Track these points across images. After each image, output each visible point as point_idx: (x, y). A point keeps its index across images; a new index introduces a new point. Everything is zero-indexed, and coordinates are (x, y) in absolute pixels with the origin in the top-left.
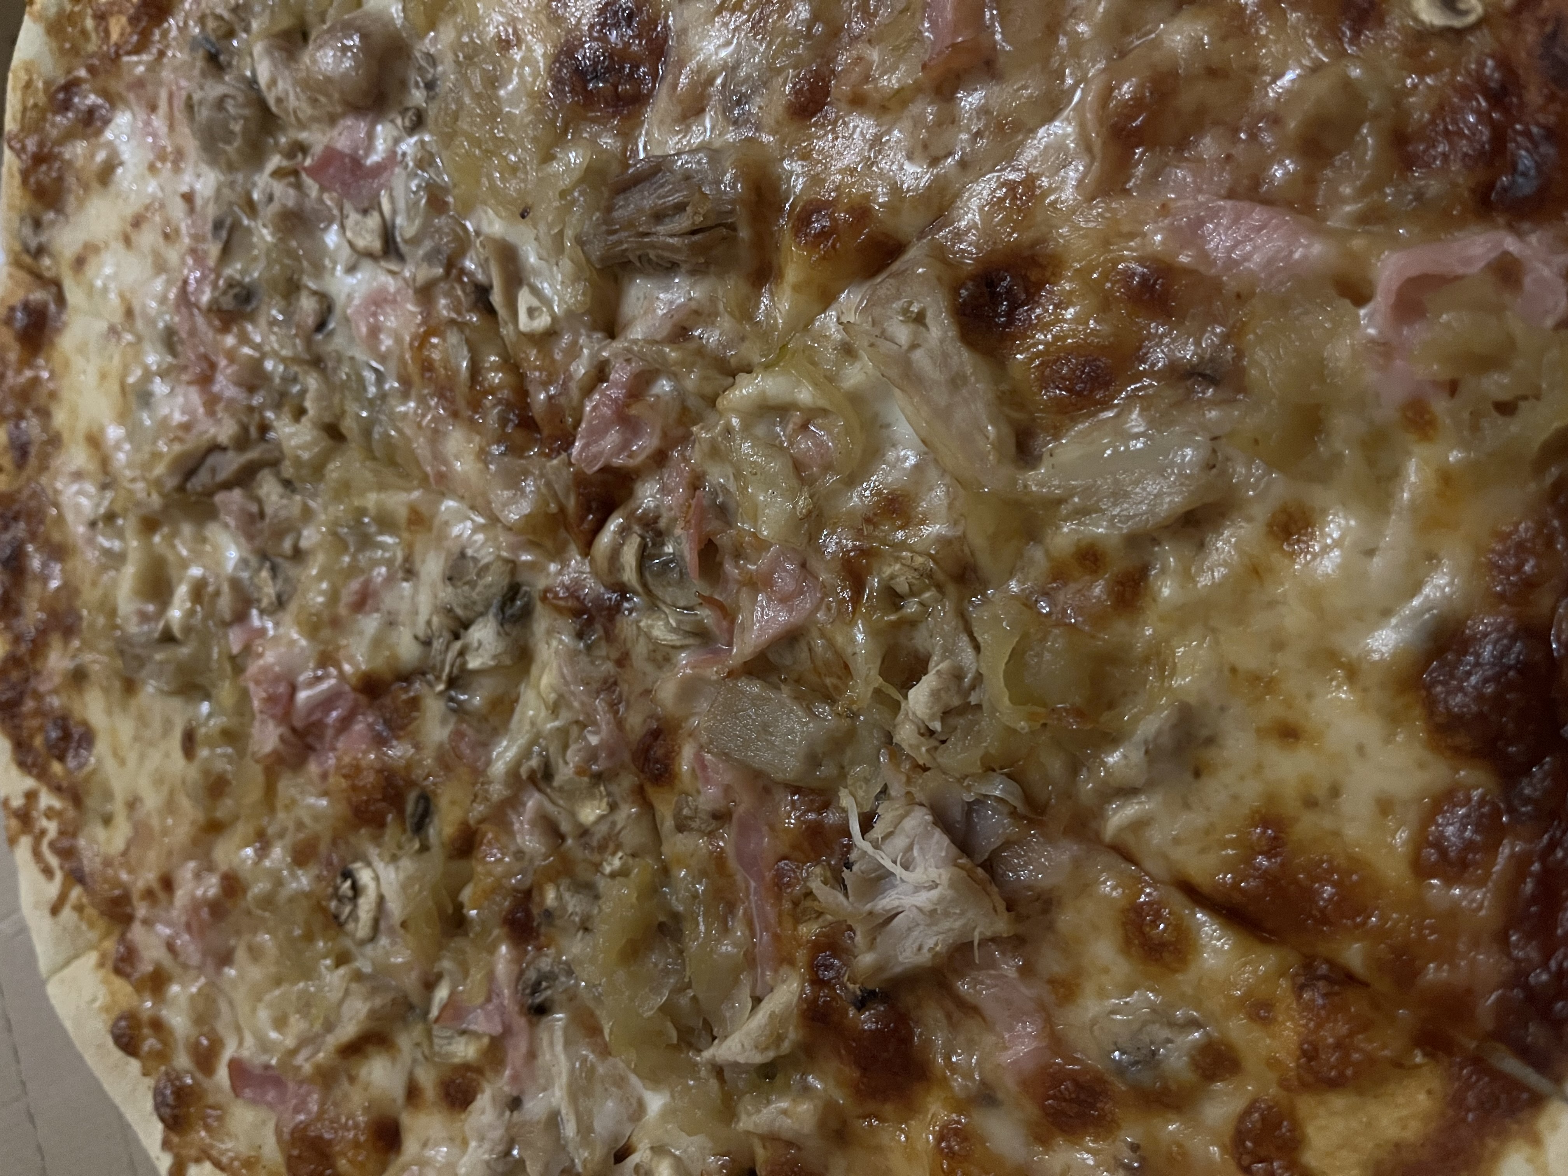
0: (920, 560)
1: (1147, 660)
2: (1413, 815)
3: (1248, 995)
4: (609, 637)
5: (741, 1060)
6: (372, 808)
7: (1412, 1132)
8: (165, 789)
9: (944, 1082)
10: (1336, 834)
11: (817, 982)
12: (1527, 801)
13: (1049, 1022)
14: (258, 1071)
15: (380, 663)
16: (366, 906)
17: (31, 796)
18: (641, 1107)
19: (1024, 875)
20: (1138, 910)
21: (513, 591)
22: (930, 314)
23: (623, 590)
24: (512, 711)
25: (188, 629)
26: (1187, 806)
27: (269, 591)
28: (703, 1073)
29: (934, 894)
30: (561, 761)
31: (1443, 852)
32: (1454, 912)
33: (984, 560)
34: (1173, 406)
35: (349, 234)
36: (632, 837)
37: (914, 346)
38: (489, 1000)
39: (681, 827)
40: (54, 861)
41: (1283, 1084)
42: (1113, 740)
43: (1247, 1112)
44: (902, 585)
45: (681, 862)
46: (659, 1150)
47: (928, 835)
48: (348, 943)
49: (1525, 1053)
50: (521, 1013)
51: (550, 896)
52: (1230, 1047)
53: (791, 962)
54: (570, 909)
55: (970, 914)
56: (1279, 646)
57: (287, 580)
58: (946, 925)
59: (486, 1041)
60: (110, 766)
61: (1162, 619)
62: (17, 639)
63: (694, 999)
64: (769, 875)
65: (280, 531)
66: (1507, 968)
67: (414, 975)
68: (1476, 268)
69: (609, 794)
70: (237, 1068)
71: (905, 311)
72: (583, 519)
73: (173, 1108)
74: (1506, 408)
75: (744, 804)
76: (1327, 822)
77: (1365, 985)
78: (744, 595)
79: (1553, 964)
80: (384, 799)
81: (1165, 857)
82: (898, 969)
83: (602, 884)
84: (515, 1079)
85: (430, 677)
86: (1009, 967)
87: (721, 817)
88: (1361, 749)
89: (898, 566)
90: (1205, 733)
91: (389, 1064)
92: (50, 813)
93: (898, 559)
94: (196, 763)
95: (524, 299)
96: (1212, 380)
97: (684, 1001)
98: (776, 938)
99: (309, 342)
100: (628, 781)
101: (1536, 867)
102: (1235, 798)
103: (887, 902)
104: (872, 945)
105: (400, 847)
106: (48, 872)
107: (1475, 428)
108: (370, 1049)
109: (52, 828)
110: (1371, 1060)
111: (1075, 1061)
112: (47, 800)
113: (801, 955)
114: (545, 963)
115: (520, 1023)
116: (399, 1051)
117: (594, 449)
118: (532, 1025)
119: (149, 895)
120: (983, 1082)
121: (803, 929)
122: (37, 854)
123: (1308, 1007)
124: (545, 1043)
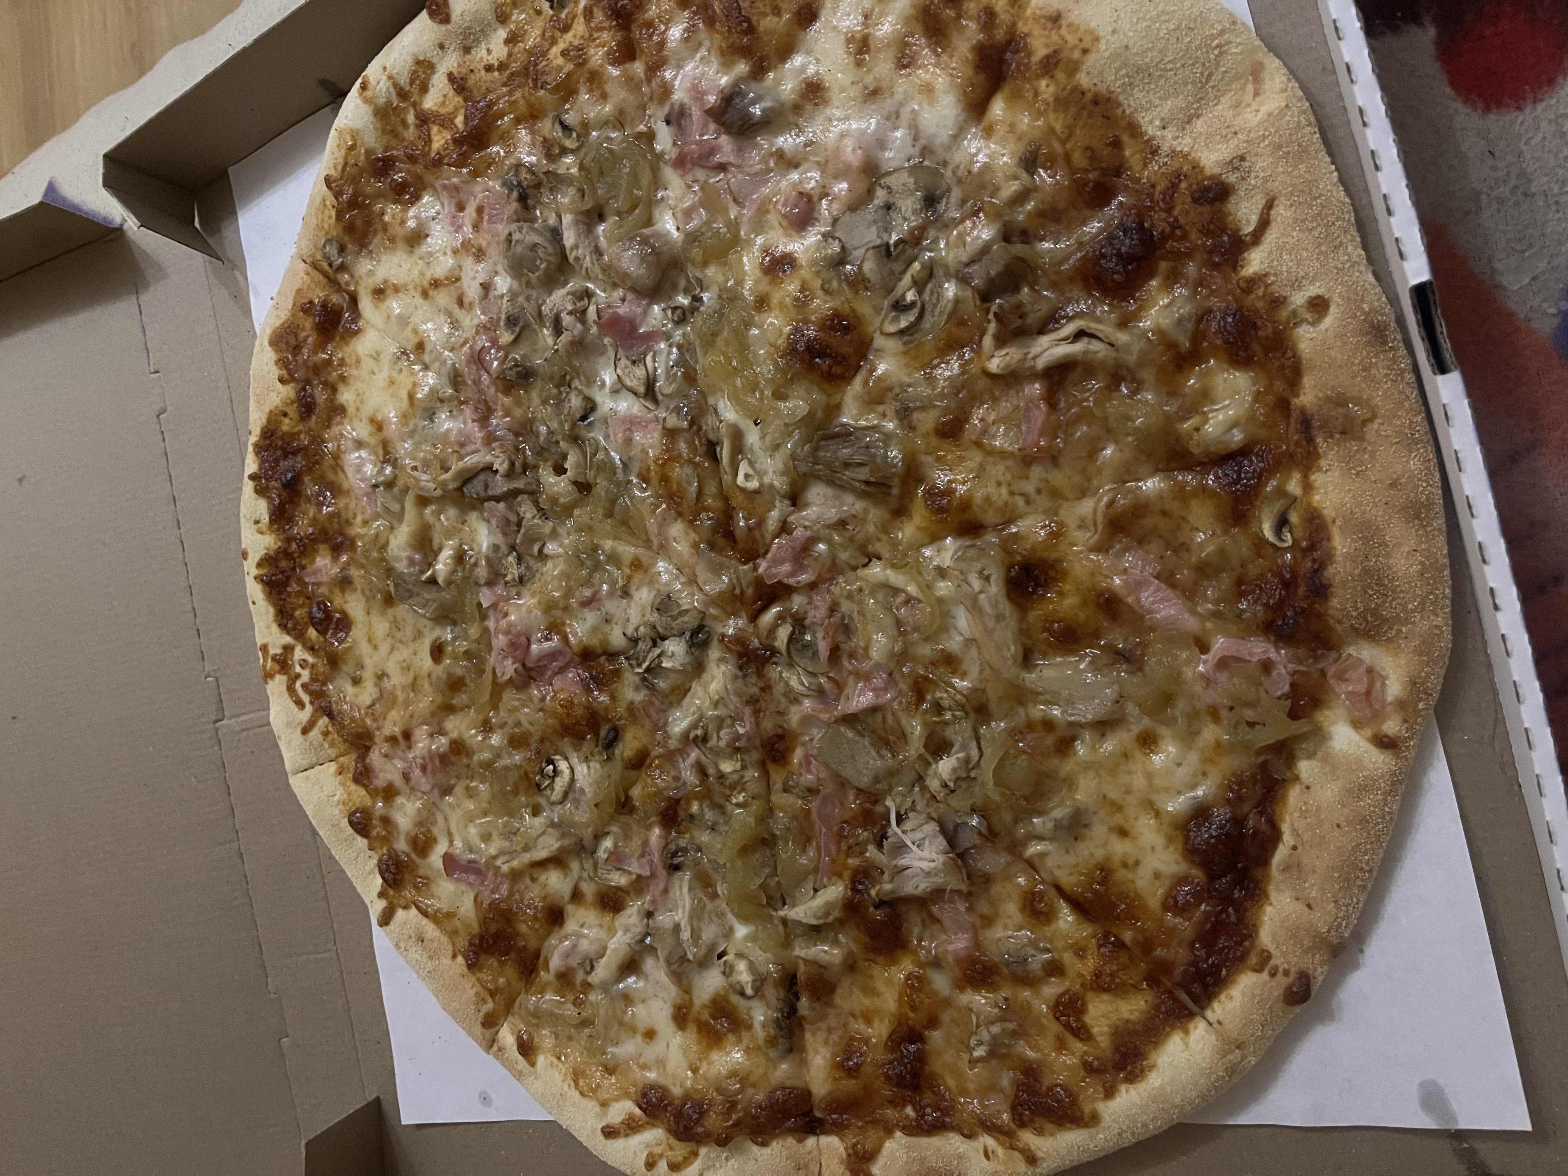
0: (959, 697)
1: (1064, 780)
2: (1167, 883)
3: (1076, 943)
4: (760, 674)
5: (804, 921)
6: (577, 727)
7: (1135, 1016)
8: (411, 675)
9: (915, 953)
10: (1133, 882)
11: (854, 890)
12: (1216, 890)
13: (976, 934)
14: (463, 863)
15: (595, 642)
16: (560, 784)
17: (288, 649)
18: (731, 930)
19: (980, 865)
20: (1033, 894)
21: (700, 628)
22: (992, 579)
23: (774, 652)
24: (685, 695)
25: (449, 582)
26: (1067, 852)
27: (513, 572)
28: (776, 922)
29: (932, 865)
30: (715, 735)
31: (1176, 902)
32: (1174, 929)
33: (993, 706)
34: (1106, 665)
35: (619, 371)
36: (754, 787)
37: (981, 592)
38: (642, 855)
39: (786, 790)
40: (306, 698)
41: (1083, 985)
42: (1040, 813)
43: (1063, 994)
44: (946, 703)
45: (781, 809)
46: (740, 955)
47: (935, 836)
48: (543, 801)
49: (1189, 993)
50: (664, 868)
51: (695, 808)
52: (1062, 964)
53: (840, 876)
54: (707, 817)
55: (949, 878)
56: (1128, 792)
57: (528, 568)
58: (935, 879)
59: (634, 877)
60: (364, 647)
61: (1076, 764)
62: (289, 540)
63: (778, 882)
64: (835, 828)
65: (530, 540)
66: (1192, 958)
67: (589, 830)
68: (1255, 659)
69: (743, 760)
70: (449, 861)
71: (981, 573)
72: (755, 602)
73: (394, 874)
74: (1251, 724)
75: (829, 788)
76: (1130, 876)
77: (1128, 948)
78: (851, 680)
79: (1210, 961)
80: (586, 725)
81: (1052, 873)
82: (902, 894)
83: (729, 807)
84: (653, 902)
85: (634, 662)
86: (962, 906)
87: (812, 791)
88: (1153, 848)
89: (945, 695)
90: (1085, 822)
91: (562, 877)
92: (303, 664)
93: (947, 691)
94: (441, 666)
95: (744, 468)
96: (1128, 660)
97: (773, 883)
98: (833, 861)
99: (574, 426)
100: (755, 756)
101: (1213, 919)
102: (1091, 855)
103: (903, 862)
104: (891, 881)
105: (592, 754)
106: (300, 704)
107: (1236, 727)
108: (551, 866)
109: (306, 675)
110: (1124, 984)
111: (986, 956)
112: (299, 653)
113: (847, 874)
114: (682, 843)
115: (662, 873)
116: (571, 870)
117: (774, 571)
118: (670, 875)
119: (392, 740)
120: (936, 957)
121: (850, 861)
122: (291, 690)
123: (1103, 955)
124: (677, 885)
